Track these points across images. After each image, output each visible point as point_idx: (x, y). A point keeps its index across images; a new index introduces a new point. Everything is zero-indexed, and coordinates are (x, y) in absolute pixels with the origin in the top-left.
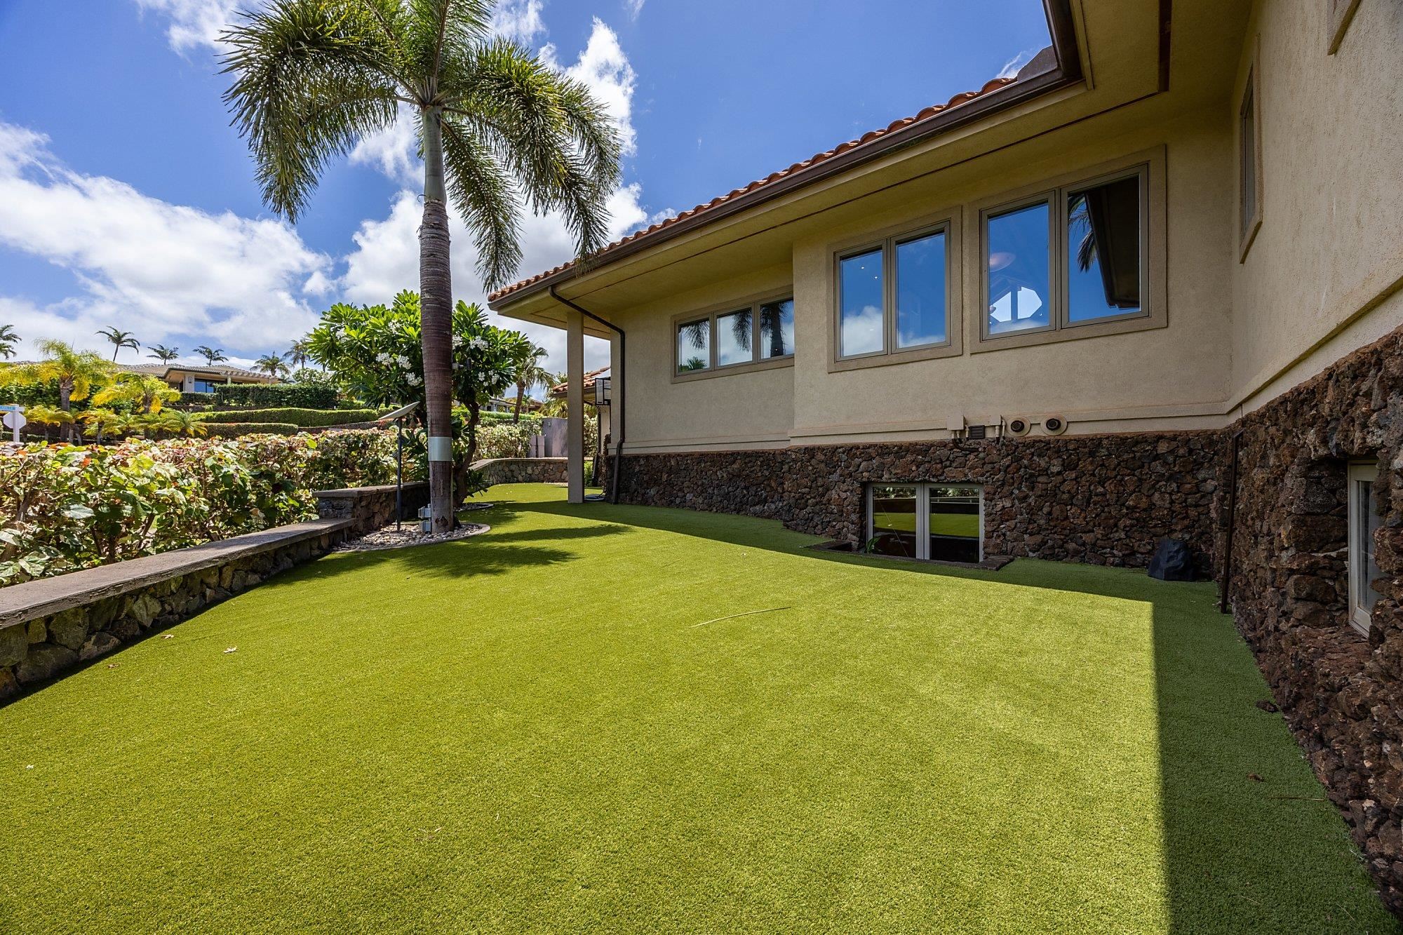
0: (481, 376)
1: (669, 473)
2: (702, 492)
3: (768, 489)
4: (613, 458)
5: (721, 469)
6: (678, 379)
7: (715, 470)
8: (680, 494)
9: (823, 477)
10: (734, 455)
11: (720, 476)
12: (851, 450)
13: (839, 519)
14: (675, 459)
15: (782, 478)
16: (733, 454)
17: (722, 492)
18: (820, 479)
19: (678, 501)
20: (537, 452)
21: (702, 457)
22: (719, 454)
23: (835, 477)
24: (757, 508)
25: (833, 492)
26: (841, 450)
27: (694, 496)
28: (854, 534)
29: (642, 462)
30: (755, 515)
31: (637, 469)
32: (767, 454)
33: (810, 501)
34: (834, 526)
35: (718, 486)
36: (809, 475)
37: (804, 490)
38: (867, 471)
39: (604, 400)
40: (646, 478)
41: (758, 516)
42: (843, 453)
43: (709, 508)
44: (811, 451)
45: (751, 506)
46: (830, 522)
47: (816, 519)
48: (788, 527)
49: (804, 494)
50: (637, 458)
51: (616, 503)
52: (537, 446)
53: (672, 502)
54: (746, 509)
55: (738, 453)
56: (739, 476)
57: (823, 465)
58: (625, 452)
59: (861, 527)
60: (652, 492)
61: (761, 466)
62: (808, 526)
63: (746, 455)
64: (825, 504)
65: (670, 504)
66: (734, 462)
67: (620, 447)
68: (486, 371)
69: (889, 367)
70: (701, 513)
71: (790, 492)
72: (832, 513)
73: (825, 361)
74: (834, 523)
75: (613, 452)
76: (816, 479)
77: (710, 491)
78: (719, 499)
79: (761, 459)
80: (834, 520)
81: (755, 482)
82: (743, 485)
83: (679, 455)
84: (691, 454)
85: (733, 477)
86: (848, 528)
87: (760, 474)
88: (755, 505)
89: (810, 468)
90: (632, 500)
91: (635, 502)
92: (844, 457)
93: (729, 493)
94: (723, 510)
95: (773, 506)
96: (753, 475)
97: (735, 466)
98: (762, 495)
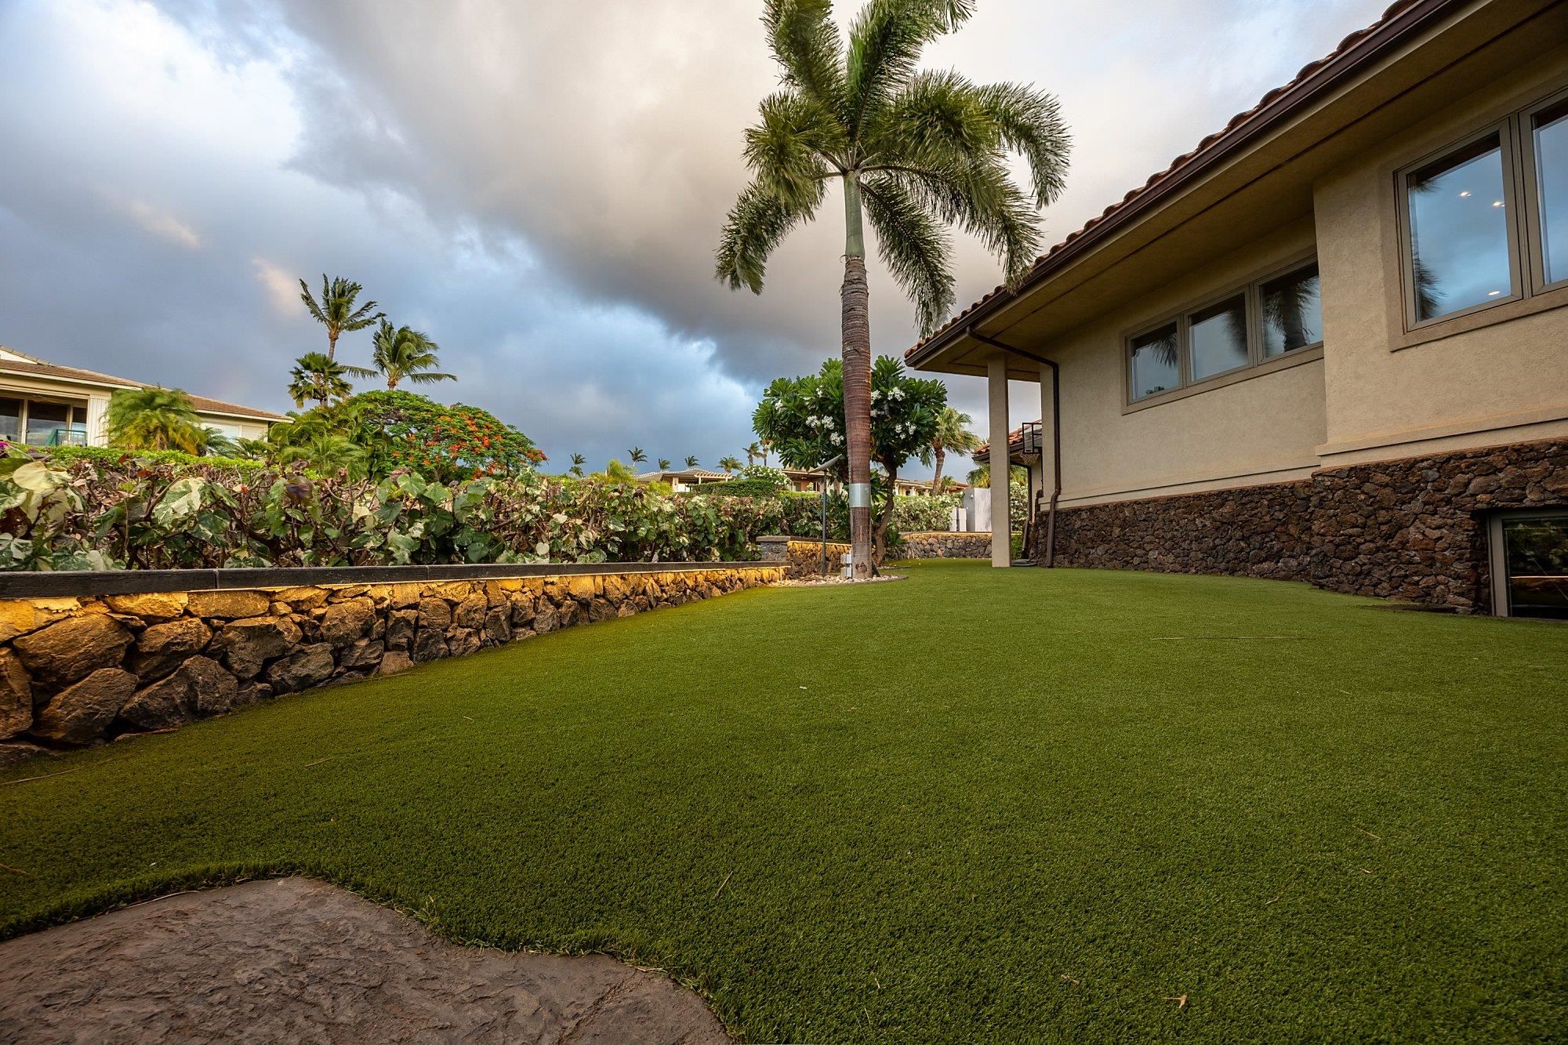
0: (898, 428)
1: (1123, 528)
2: (1173, 548)
3: (1284, 538)
4: (1047, 514)
5: (1201, 516)
6: (1131, 408)
7: (1191, 517)
8: (1139, 552)
9: (1387, 509)
10: (1223, 496)
11: (1200, 525)
12: (1446, 464)
13: (1428, 570)
14: (1129, 509)
15: (1308, 520)
16: (1220, 494)
17: (1203, 545)
18: (1383, 512)
19: (1136, 561)
20: (958, 528)
21: (1172, 501)
22: (1198, 497)
23: (1416, 506)
24: (1265, 565)
25: (1412, 529)
26: (1425, 464)
27: (1160, 554)
28: (1461, 595)
29: (1084, 515)
30: (1262, 575)
31: (1078, 524)
32: (1279, 489)
33: (1363, 547)
34: (1417, 583)
35: (1197, 539)
36: (1360, 507)
37: (1350, 531)
38: (1485, 492)
39: (1034, 448)
40: (1090, 534)
41: (1266, 578)
42: (1430, 468)
43: (1185, 568)
44: (1362, 474)
45: (1254, 564)
46: (1406, 576)
47: (1377, 574)
48: (1322, 587)
49: (1351, 536)
50: (1077, 511)
51: (1051, 566)
52: (958, 520)
53: (1128, 563)
54: (1245, 569)
55: (1230, 492)
56: (1232, 524)
57: (1388, 490)
58: (1061, 506)
59: (1477, 582)
60: (1100, 550)
61: (1269, 507)
62: (1362, 585)
63: (1243, 492)
64: (1395, 550)
65: (1126, 565)
66: (1222, 505)
67: (1055, 500)
68: (903, 423)
69: (1530, 318)
70: (1172, 574)
71: (1322, 535)
72: (1410, 562)
73: (1385, 336)
74: (1416, 578)
75: (1045, 508)
76: (1374, 513)
77: (1185, 545)
78: (1201, 556)
79: (1270, 496)
80: (1415, 573)
81: (1259, 529)
82: (1239, 534)
83: (1136, 502)
84: (1155, 500)
85: (1221, 526)
86: (1446, 584)
87: (1267, 518)
88: (1261, 562)
89: (1363, 497)
90: (1071, 562)
91: (1076, 565)
92: (1433, 474)
93: (1215, 547)
94: (1208, 570)
95: (1293, 563)
96: (1256, 520)
97: (1225, 510)
98: (1272, 547)
